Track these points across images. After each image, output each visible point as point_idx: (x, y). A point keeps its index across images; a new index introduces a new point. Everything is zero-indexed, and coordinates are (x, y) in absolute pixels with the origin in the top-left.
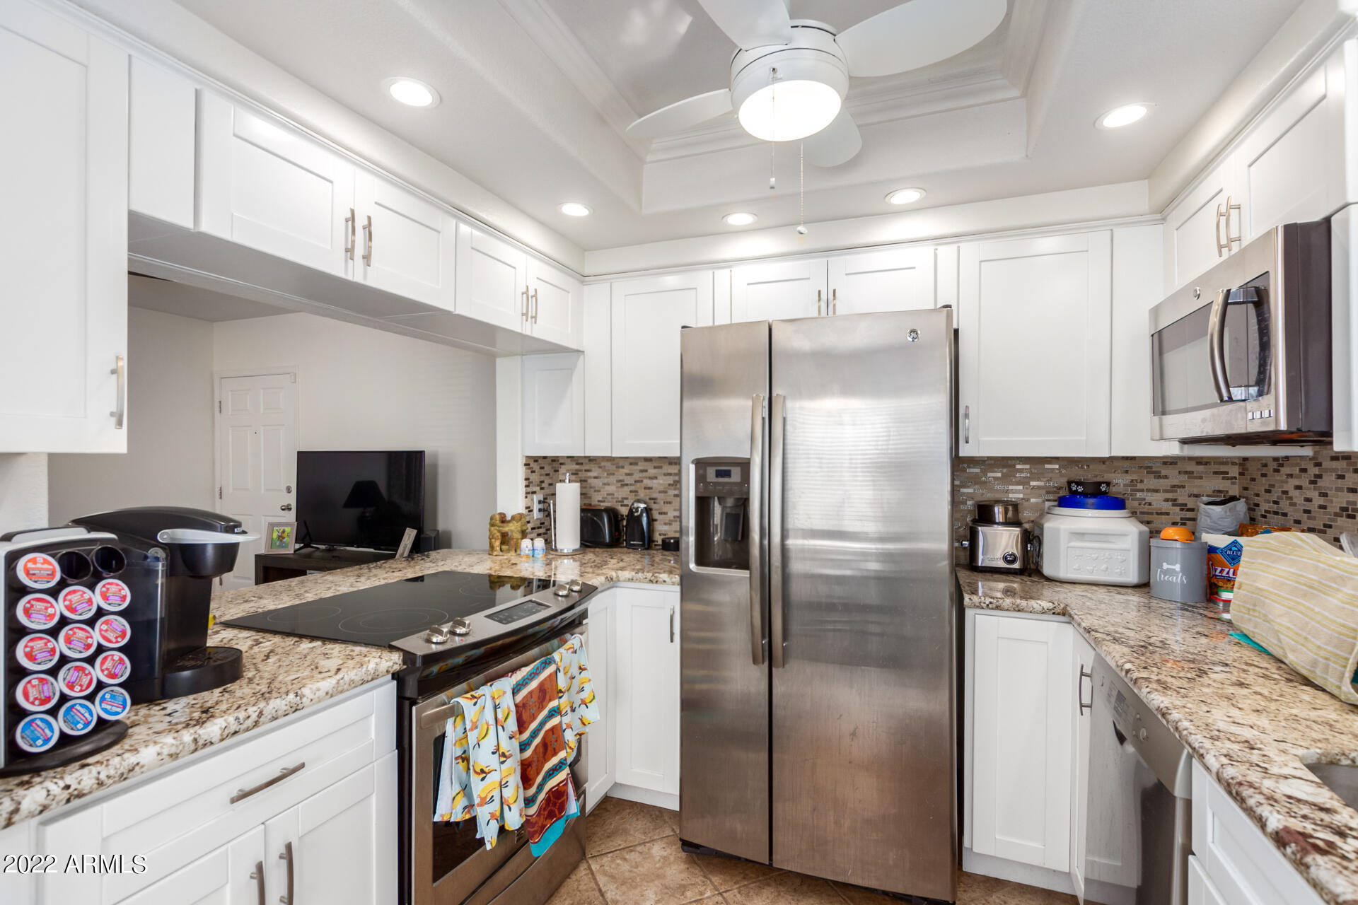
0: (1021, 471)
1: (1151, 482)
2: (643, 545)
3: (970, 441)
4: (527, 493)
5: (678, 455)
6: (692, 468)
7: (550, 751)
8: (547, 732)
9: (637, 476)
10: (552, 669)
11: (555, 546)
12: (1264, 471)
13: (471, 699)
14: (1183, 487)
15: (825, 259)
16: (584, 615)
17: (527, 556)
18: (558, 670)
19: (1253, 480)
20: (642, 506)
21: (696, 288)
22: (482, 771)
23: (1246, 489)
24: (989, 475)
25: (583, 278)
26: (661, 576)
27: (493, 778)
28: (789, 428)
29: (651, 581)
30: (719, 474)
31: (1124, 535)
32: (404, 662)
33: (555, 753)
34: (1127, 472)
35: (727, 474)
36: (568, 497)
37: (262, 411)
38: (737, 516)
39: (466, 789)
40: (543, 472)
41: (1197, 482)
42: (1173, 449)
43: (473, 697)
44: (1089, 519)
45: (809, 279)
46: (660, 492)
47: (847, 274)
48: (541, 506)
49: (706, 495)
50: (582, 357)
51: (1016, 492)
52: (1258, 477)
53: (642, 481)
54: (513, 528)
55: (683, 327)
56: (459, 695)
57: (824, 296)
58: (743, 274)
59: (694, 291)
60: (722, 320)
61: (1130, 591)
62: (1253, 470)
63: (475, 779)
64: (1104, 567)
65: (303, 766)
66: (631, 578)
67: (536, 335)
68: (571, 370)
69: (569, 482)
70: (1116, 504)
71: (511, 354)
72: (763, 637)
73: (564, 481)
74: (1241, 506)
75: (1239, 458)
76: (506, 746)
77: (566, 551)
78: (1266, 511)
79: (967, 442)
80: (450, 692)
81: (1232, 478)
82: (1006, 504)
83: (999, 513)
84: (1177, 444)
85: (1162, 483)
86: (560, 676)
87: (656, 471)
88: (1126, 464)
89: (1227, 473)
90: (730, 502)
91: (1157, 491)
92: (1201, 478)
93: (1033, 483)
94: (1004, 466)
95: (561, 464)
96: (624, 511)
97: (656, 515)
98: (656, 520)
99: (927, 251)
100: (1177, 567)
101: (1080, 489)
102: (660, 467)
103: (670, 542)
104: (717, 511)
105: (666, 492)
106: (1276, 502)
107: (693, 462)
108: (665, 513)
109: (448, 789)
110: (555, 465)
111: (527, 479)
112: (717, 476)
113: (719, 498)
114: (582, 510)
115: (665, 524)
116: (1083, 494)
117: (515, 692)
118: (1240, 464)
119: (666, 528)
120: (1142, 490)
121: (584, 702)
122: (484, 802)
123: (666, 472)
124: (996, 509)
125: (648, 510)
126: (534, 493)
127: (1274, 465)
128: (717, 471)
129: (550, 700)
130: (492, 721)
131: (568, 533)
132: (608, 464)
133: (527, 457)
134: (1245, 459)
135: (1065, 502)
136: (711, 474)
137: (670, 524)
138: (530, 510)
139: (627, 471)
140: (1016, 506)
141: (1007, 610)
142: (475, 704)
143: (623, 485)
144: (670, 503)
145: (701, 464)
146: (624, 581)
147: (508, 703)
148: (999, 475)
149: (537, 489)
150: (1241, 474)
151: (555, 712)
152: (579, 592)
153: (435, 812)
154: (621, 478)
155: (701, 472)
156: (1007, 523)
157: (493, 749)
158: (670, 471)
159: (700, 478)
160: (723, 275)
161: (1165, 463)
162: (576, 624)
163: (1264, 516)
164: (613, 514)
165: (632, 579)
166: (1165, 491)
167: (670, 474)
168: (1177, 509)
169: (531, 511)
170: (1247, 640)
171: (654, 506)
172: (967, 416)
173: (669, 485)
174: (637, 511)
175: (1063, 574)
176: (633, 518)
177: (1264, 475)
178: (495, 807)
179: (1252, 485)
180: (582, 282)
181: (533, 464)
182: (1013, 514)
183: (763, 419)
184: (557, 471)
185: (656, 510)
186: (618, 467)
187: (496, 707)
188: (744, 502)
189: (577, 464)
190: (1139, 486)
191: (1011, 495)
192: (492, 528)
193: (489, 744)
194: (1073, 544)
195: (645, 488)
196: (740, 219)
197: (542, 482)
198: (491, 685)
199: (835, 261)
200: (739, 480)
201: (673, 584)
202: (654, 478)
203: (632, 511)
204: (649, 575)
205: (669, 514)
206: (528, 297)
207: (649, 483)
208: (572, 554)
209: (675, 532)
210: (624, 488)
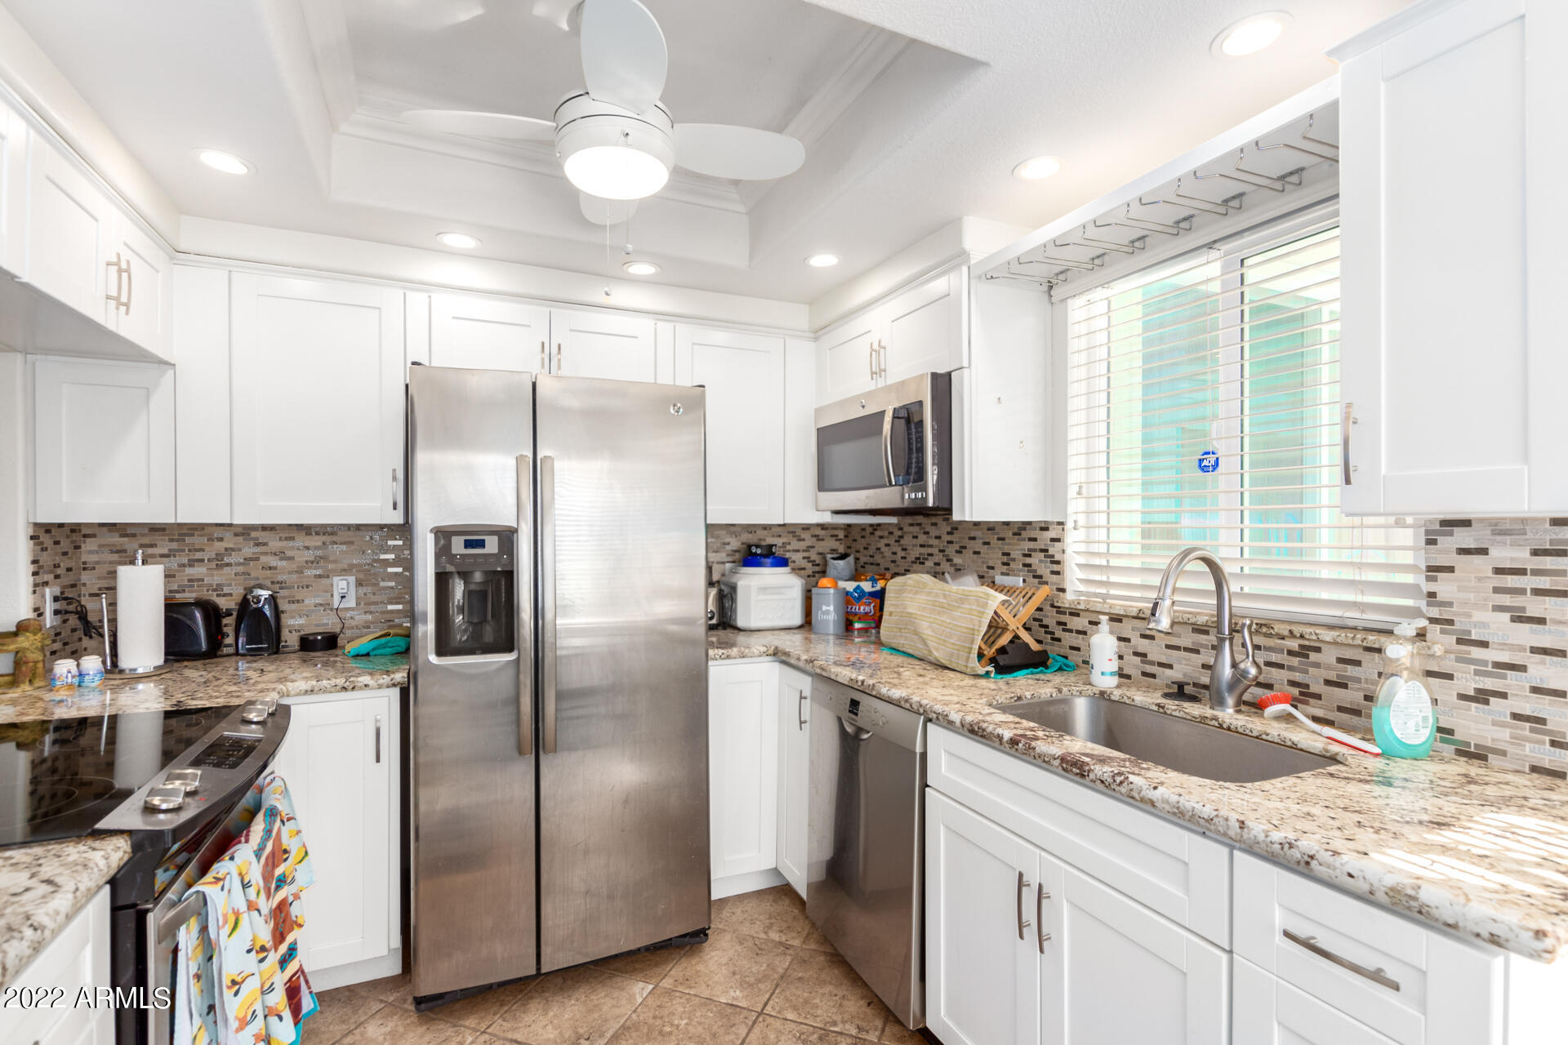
1: (795, 544)
2: (269, 648)
4: (35, 585)
6: (429, 538)
7: (277, 938)
9: (249, 550)
11: (116, 665)
12: (863, 533)
13: (215, 883)
14: (813, 547)
15: (548, 309)
17: (70, 686)
19: (855, 540)
20: (263, 592)
21: (379, 308)
23: (849, 547)
25: (176, 253)
26: (360, 679)
29: (344, 689)
30: (469, 544)
31: (791, 587)
32: (132, 848)
33: (283, 939)
34: (780, 536)
35: (481, 544)
38: (484, 593)
40: (62, 549)
41: (821, 543)
42: (827, 518)
43: (218, 880)
44: (767, 576)
45: (529, 326)
46: (290, 573)
47: (571, 330)
48: (66, 607)
49: (447, 571)
50: (170, 371)
52: (858, 538)
53: (257, 559)
54: (22, 644)
55: (414, 363)
59: (374, 310)
61: (795, 631)
62: (855, 534)
66: (309, 689)
67: (123, 332)
68: (147, 390)
69: (143, 564)
70: (782, 562)
72: (532, 724)
73: (132, 562)
74: (851, 559)
75: (844, 524)
77: (140, 671)
78: (865, 563)
81: (841, 540)
84: (829, 513)
85: (802, 545)
87: (284, 544)
89: (838, 536)
90: (478, 577)
91: (798, 551)
92: (823, 540)
96: (224, 603)
97: (283, 605)
98: (285, 612)
100: (831, 608)
101: (759, 551)
102: (292, 539)
103: (316, 640)
104: (458, 590)
105: (303, 573)
106: (872, 556)
107: (431, 531)
108: (297, 602)
109: (186, 1027)
111: (34, 562)
112: (466, 547)
113: (462, 575)
114: (167, 606)
115: (300, 616)
116: (761, 555)
117: (258, 855)
118: (845, 530)
119: (303, 622)
120: (789, 551)
123: (299, 544)
125: (273, 600)
126: (46, 584)
127: (870, 530)
128: (465, 541)
129: (277, 867)
131: (141, 642)
133: (36, 525)
134: (849, 526)
135: (747, 562)
136: (458, 546)
137: (310, 615)
138: (38, 611)
139: (228, 545)
142: (222, 889)
145: (442, 533)
146: (298, 694)
149: (50, 577)
150: (846, 536)
151: (282, 881)
152: (273, 714)
155: (443, 542)
158: (307, 543)
159: (442, 550)
160: (418, 300)
161: (803, 529)
163: (863, 567)
164: (210, 608)
165: (312, 691)
166: (804, 551)
167: (307, 547)
168: (810, 564)
169: (42, 615)
170: (895, 650)
171: (280, 593)
173: (308, 562)
174: (259, 601)
176: (247, 610)
177: (863, 537)
179: (854, 545)
180: (171, 258)
181: (43, 537)
184: (81, 547)
185: (284, 598)
186: (210, 540)
187: (244, 886)
190: (788, 547)
194: (759, 597)
196: (458, 240)
198: (232, 858)
199: (559, 313)
200: (495, 550)
201: (380, 687)
202: (281, 554)
203: (244, 603)
204: (341, 681)
205: (310, 601)
206: (120, 271)
207: (273, 561)
208: (155, 675)
209: (317, 625)
210: (227, 570)
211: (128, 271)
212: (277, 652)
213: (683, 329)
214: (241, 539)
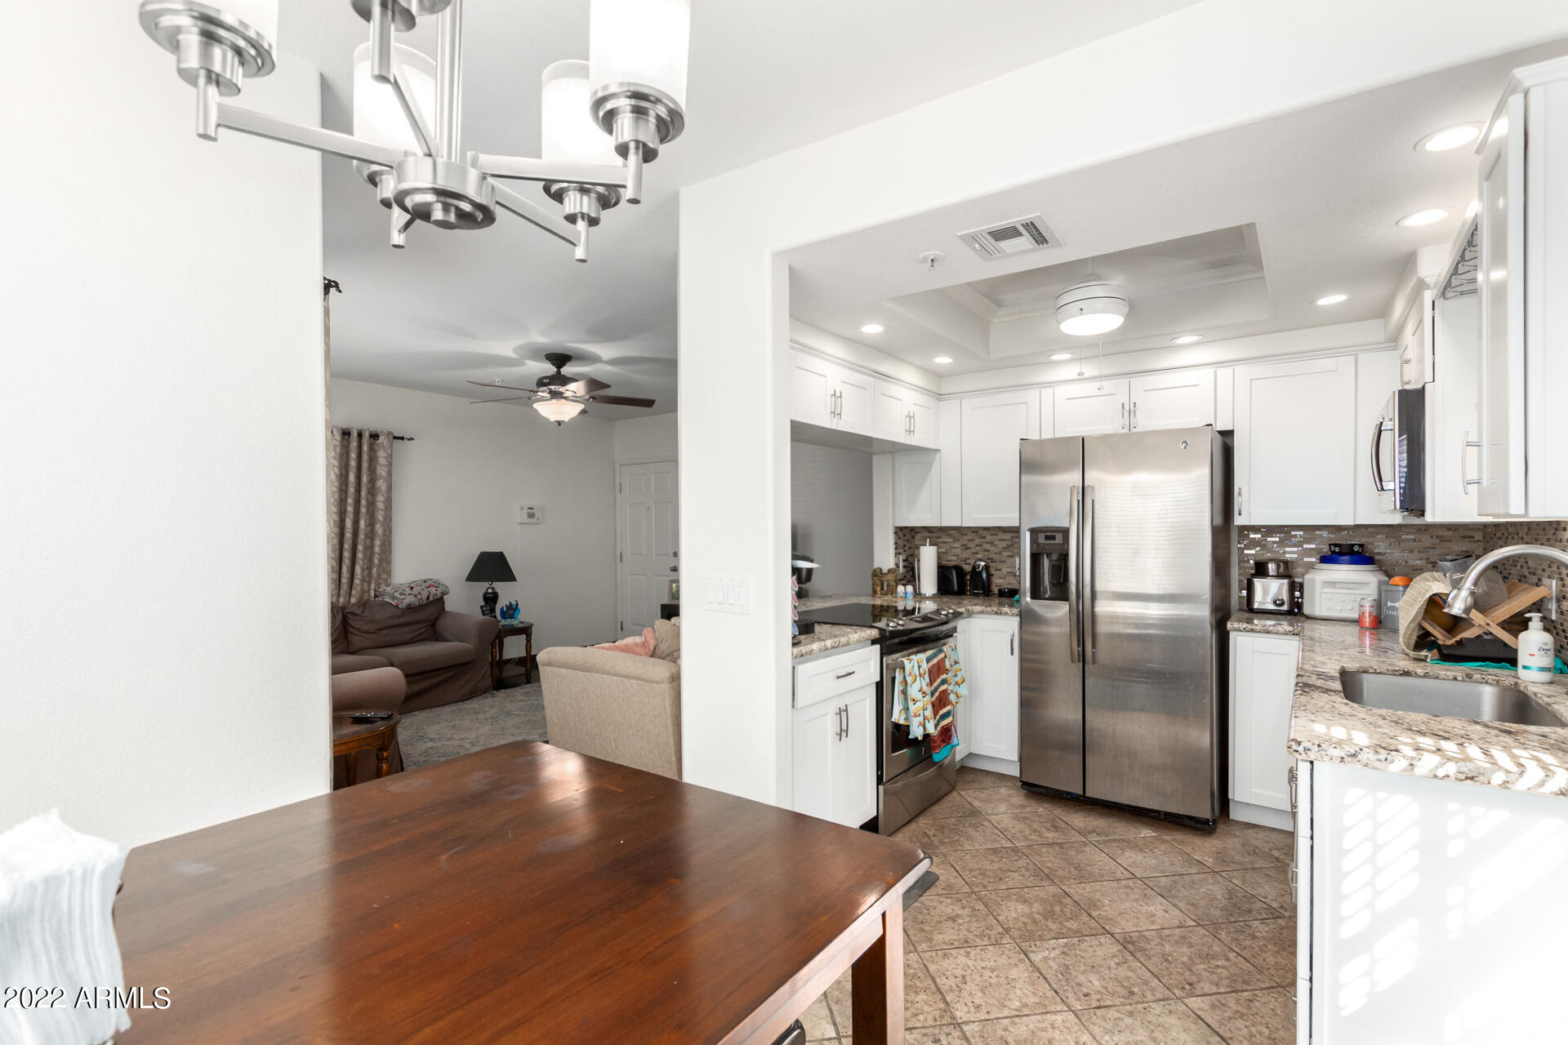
0: (1295, 536)
2: (984, 593)
3: (1243, 513)
4: (896, 554)
5: (1018, 525)
6: (1028, 534)
7: (942, 705)
8: (941, 692)
9: (978, 541)
10: (942, 655)
11: (919, 591)
13: (908, 660)
14: (1434, 548)
15: (1127, 381)
16: (955, 630)
17: (902, 597)
18: (946, 656)
20: (983, 564)
21: (1026, 403)
22: (914, 700)
24: (1269, 539)
25: (939, 396)
26: (1004, 611)
27: (920, 705)
28: (1096, 506)
29: (996, 613)
30: (1047, 538)
31: (1368, 584)
32: (880, 634)
33: (945, 707)
35: (1053, 538)
36: (928, 557)
37: (653, 491)
38: (1060, 567)
39: (907, 709)
40: (906, 538)
41: (1447, 544)
44: (1343, 572)
45: (1114, 394)
46: (996, 553)
47: (1145, 391)
48: (905, 564)
49: (1037, 552)
50: (939, 454)
51: (1291, 553)
53: (981, 545)
54: (890, 578)
55: (1021, 439)
56: (903, 657)
57: (1127, 407)
58: (1062, 391)
59: (1025, 405)
60: (1047, 435)
63: (911, 703)
64: (1350, 607)
65: (853, 673)
66: (982, 611)
67: (913, 443)
68: (930, 464)
69: (927, 546)
71: (884, 453)
72: (1079, 646)
73: (923, 545)
76: (925, 688)
77: (927, 594)
79: (1240, 514)
80: (899, 655)
81: (1479, 541)
82: (1278, 562)
83: (1272, 567)
86: (947, 661)
88: (1386, 530)
89: (1473, 537)
90: (1055, 557)
91: (1412, 551)
92: (1450, 541)
93: (1305, 546)
94: (1281, 533)
95: (917, 532)
96: (968, 568)
97: (992, 571)
98: (992, 575)
99: (1209, 372)
101: (1337, 550)
102: (997, 535)
103: (1007, 592)
104: (1046, 563)
105: (1001, 554)
107: (1029, 530)
108: (1000, 570)
109: (897, 707)
110: (913, 533)
111: (896, 543)
113: (1047, 555)
115: (1001, 578)
116: (1339, 553)
117: (928, 660)
118: (1483, 531)
119: (1001, 581)
121: (957, 683)
122: (915, 716)
123: (1000, 538)
124: (1270, 565)
125: (987, 568)
126: (900, 553)
128: (1046, 536)
129: (942, 674)
130: (918, 674)
131: (928, 583)
132: (954, 532)
133: (896, 528)
135: (1325, 560)
136: (1041, 539)
137: (1004, 578)
138: (897, 565)
139: (970, 538)
140: (1286, 563)
141: (1259, 632)
142: (910, 663)
143: (966, 549)
144: (1004, 562)
145: (1034, 532)
146: (977, 613)
147: (925, 666)
148: (1277, 539)
149: (901, 551)
150: (1484, 538)
151: (944, 682)
152: (952, 614)
153: (892, 716)
154: (965, 543)
155: (1034, 537)
156: (1279, 576)
157: (919, 689)
158: (1004, 538)
159: (1033, 541)
160: (1047, 393)
161: (1419, 530)
162: (951, 636)
164: (959, 570)
167: (1004, 540)
169: (898, 567)
171: (991, 564)
172: (1240, 494)
173: (1004, 548)
174: (979, 568)
175: (1318, 613)
176: (975, 573)
178: (921, 719)
180: (938, 399)
181: (899, 533)
182: (1284, 570)
183: (1078, 501)
184: (913, 538)
185: (993, 567)
186: (963, 535)
187: (919, 667)
188: (1065, 557)
189: (930, 532)
191: (1287, 556)
192: (875, 578)
193: (917, 686)
194: (1325, 590)
195: (985, 551)
197: (905, 546)
198: (918, 655)
199: (1135, 381)
200: (1061, 542)
201: (1013, 615)
202: (991, 543)
203: (974, 568)
204: (995, 609)
205: (1005, 570)
206: (910, 418)
207: (987, 547)
208: (933, 598)
209: (1009, 584)
210: (968, 551)
211: (914, 417)
212: (988, 596)
213: (1241, 370)
214: (974, 534)
